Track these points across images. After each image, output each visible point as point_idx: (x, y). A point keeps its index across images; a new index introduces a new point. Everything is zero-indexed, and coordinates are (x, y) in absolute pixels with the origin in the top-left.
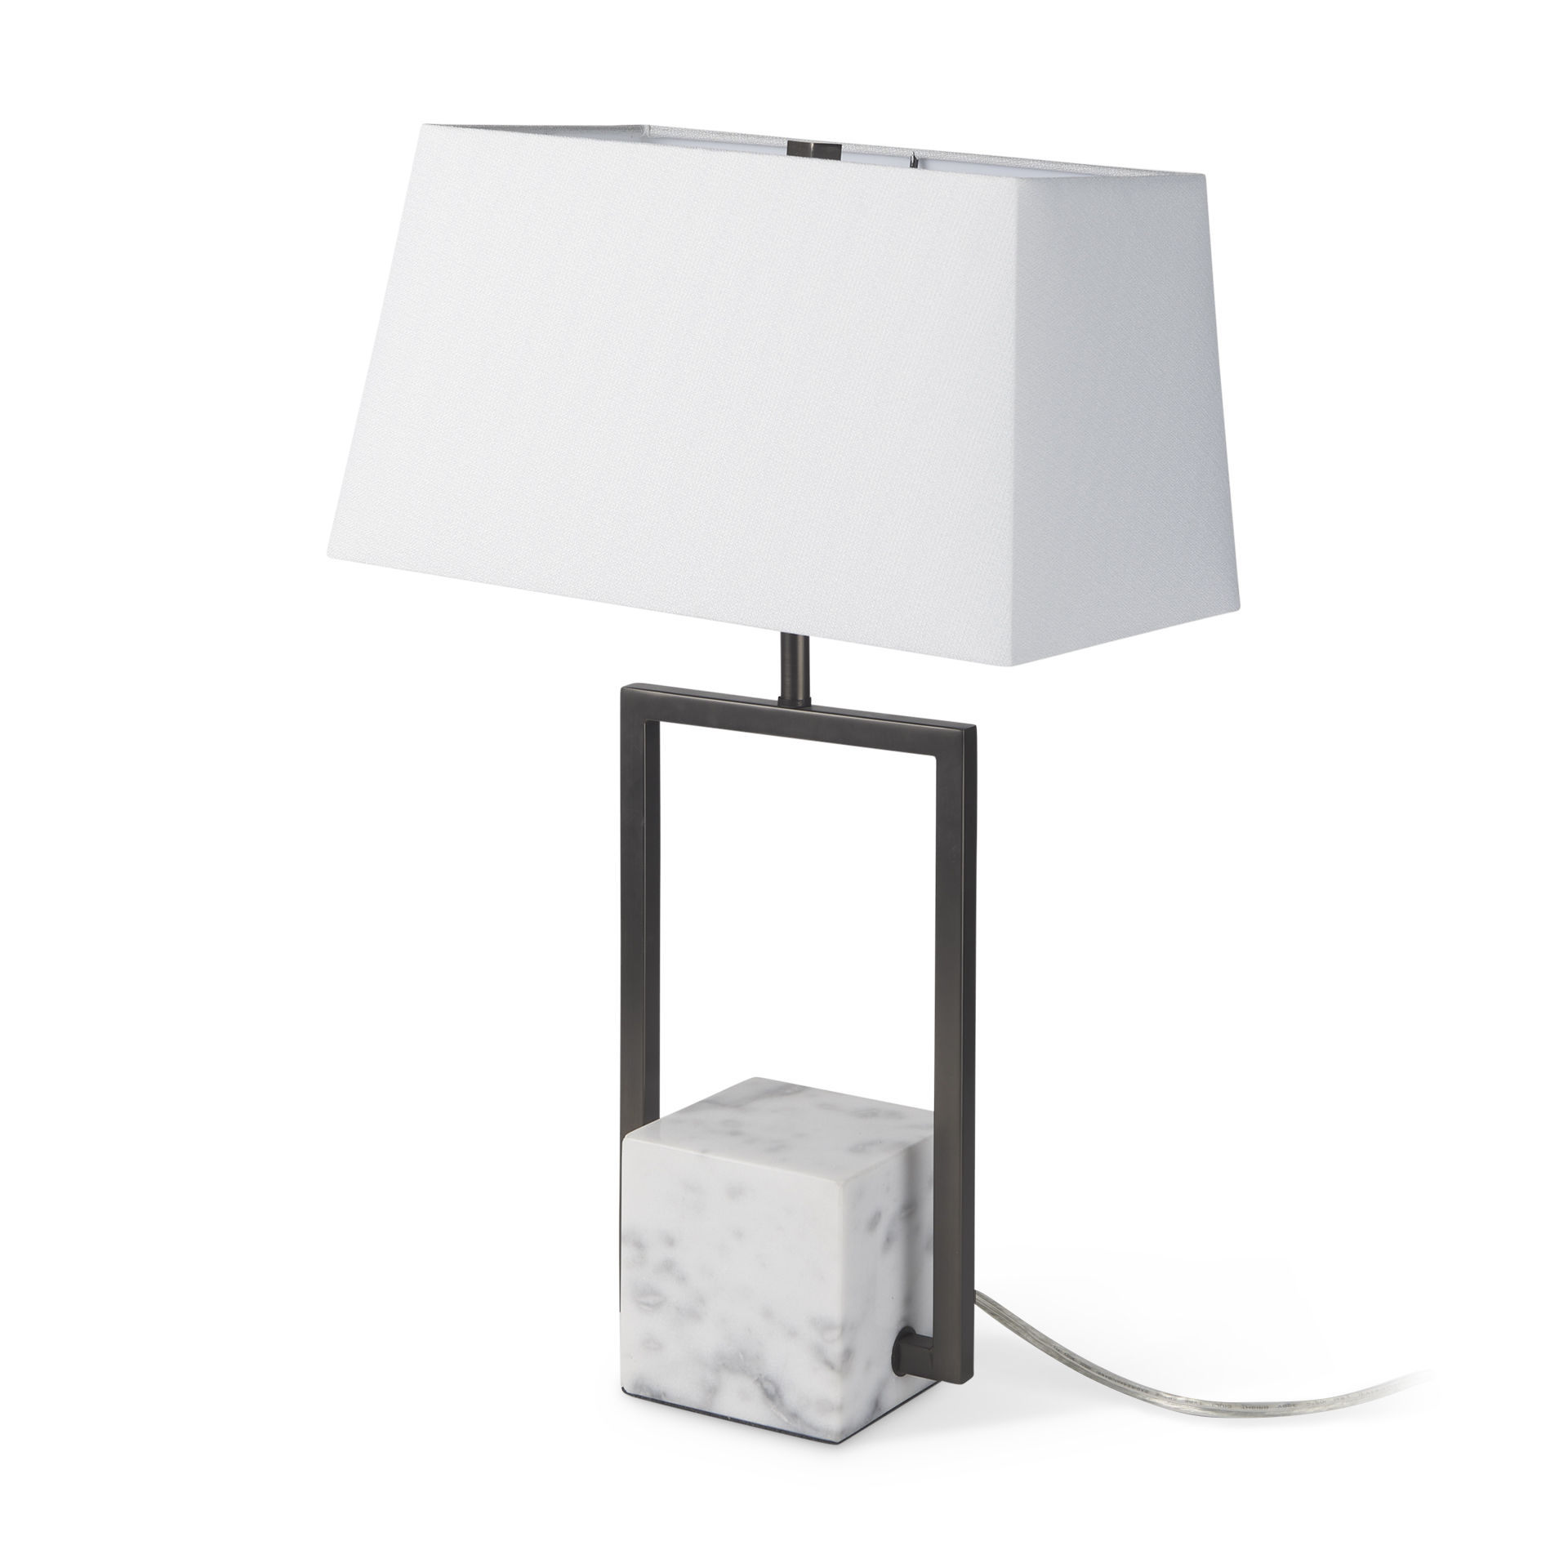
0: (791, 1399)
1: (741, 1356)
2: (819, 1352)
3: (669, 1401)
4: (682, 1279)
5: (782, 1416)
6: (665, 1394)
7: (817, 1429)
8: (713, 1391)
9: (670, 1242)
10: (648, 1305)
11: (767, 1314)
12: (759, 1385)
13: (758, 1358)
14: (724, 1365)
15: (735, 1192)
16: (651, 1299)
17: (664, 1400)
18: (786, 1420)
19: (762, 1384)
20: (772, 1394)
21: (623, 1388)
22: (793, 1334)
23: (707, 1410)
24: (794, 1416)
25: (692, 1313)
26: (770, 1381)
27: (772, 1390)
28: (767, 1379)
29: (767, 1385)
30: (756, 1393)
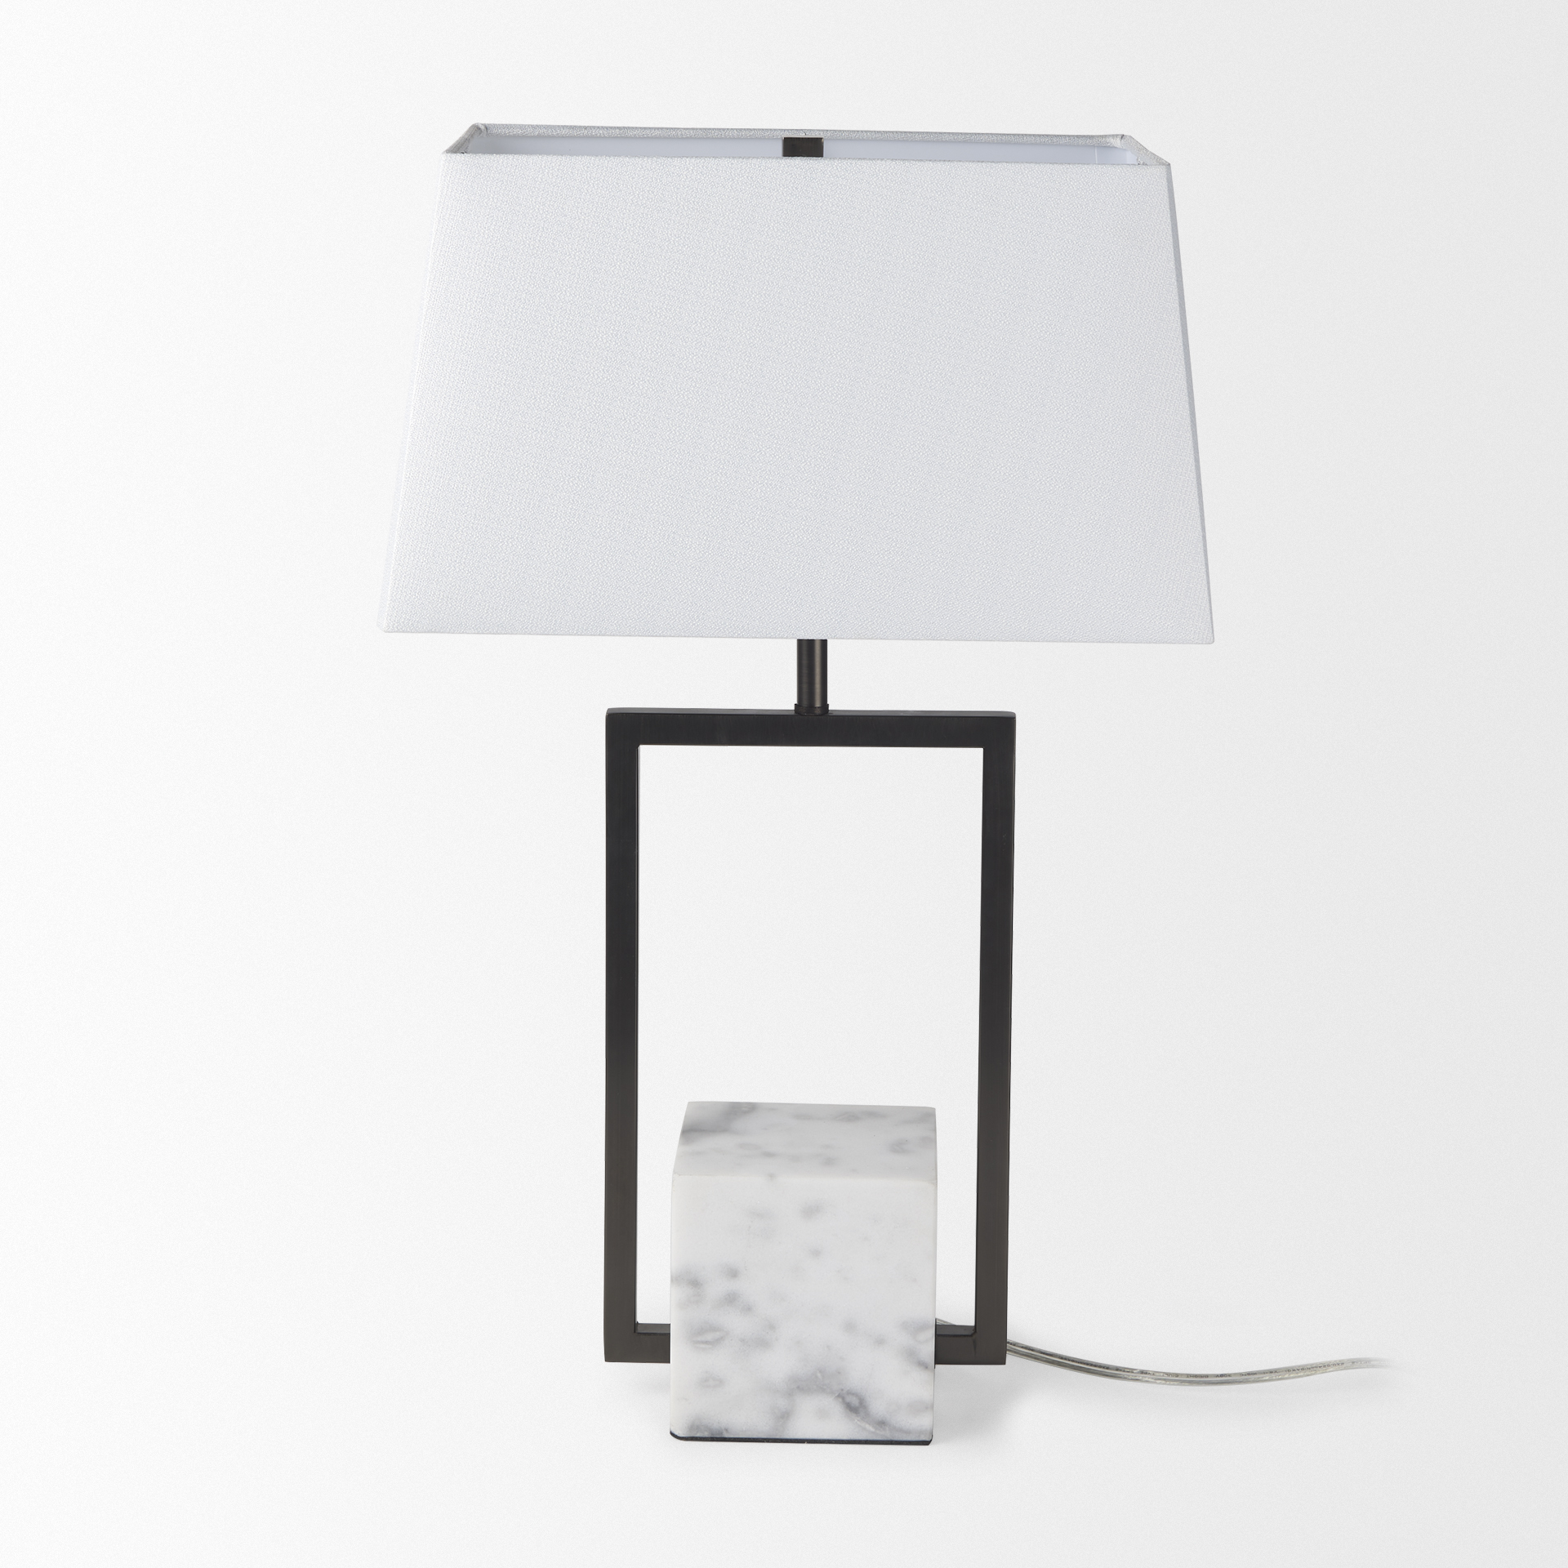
0: (878, 1408)
1: (819, 1375)
2: (911, 1355)
3: (732, 1436)
4: (748, 1309)
5: (867, 1426)
6: (726, 1430)
7: (908, 1432)
8: (785, 1416)
9: (733, 1274)
10: (706, 1342)
11: (850, 1327)
12: (840, 1400)
13: (839, 1373)
14: (798, 1387)
15: (811, 1211)
16: (709, 1337)
17: (726, 1435)
18: (872, 1429)
19: (843, 1398)
20: (855, 1406)
21: (672, 1434)
22: (880, 1342)
23: (778, 1437)
24: (882, 1423)
25: (761, 1343)
26: (853, 1394)
27: (855, 1401)
28: (850, 1393)
29: (849, 1399)
30: (835, 1408)
